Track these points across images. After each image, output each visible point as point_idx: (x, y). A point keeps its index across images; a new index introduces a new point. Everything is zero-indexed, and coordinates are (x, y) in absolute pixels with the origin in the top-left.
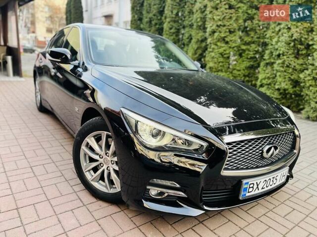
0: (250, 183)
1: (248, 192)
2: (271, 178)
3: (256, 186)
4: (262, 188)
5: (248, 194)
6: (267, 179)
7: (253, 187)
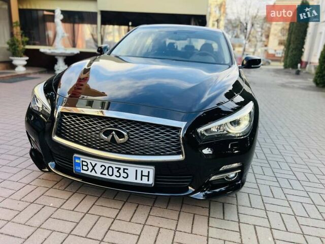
0: (81, 159)
1: (83, 170)
2: (114, 166)
3: (92, 168)
4: (101, 173)
5: (82, 172)
6: (107, 166)
7: (87, 166)
